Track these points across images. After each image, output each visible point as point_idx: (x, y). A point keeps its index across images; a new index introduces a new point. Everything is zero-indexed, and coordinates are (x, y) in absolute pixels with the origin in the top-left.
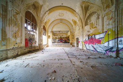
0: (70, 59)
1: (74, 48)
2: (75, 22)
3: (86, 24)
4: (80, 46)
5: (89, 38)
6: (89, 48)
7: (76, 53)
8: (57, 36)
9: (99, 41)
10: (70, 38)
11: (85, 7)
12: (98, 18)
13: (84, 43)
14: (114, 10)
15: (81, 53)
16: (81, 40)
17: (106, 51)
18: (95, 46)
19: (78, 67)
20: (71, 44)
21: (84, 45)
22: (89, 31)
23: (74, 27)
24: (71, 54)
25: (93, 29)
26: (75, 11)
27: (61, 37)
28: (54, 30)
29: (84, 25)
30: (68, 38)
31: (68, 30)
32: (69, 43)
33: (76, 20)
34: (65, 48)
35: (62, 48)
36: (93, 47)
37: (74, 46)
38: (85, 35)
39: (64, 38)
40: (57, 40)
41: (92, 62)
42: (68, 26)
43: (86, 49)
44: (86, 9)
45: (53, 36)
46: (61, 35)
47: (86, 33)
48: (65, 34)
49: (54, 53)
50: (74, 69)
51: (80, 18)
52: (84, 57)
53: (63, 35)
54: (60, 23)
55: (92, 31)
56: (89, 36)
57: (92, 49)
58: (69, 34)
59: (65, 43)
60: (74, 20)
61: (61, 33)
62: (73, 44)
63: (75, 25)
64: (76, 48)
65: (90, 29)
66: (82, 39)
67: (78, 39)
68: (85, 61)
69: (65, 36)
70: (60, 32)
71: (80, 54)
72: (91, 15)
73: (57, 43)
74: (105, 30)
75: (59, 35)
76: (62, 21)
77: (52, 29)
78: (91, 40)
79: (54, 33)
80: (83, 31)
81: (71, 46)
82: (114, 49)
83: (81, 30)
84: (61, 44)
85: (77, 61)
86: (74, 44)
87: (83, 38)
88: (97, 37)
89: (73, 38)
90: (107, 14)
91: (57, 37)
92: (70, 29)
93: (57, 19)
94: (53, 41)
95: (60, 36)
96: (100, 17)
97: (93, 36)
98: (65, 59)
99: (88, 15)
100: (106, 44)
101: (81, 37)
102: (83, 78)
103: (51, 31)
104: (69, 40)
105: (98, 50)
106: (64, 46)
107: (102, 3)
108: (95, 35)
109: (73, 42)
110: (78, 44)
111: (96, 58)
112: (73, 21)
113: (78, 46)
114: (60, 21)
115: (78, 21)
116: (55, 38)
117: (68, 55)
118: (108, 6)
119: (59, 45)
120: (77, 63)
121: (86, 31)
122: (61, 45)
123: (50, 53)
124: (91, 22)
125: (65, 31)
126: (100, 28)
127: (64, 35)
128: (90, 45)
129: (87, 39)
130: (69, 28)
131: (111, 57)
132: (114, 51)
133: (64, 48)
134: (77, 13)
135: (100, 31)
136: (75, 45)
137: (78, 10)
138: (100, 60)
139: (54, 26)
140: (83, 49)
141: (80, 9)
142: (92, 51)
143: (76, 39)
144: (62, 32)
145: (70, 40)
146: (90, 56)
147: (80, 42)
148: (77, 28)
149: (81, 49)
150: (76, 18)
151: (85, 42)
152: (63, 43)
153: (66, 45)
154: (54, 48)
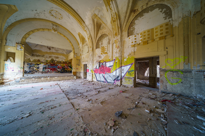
0: (72, 101)
1: (79, 81)
2: (83, 40)
3: (97, 47)
4: (89, 78)
5: (99, 66)
6: (99, 79)
7: (82, 89)
8: (43, 56)
9: (109, 70)
10: (73, 63)
11: (97, 23)
12: (109, 43)
13: (94, 73)
14: (119, 40)
15: (90, 86)
16: (90, 68)
17: (114, 80)
18: (106, 76)
19: (85, 110)
20: (75, 74)
21: (94, 75)
22: (100, 57)
23: (81, 45)
24: (74, 93)
25: (105, 55)
26: (84, 23)
27: (52, 60)
28: (33, 40)
29: (95, 47)
30: (69, 64)
31: (70, 49)
32: (71, 72)
33: (84, 37)
34: (61, 83)
35: (56, 82)
36: (104, 77)
37: (80, 78)
38: (95, 62)
39: (60, 63)
40: (41, 66)
41: (102, 97)
42: (70, 42)
43: (96, 81)
44: (98, 26)
45: (29, 56)
46: (54, 56)
47: (96, 59)
48: (63, 54)
50: (77, 116)
51: (91, 35)
52: (94, 92)
53: (57, 58)
54: (53, 31)
55: (103, 57)
56: (100, 63)
57: (103, 80)
58: (71, 56)
59: (62, 72)
60: (82, 36)
61: (54, 51)
62: (78, 75)
63: (83, 44)
64: (82, 81)
65: (102, 54)
66: (92, 67)
67: (85, 66)
68: (94, 98)
69: (62, 59)
70: (50, 49)
71: (89, 89)
72: (102, 36)
73: (42, 72)
74: (114, 58)
75: (48, 55)
76: (56, 27)
77: (25, 37)
78: (103, 69)
79: (33, 48)
80: (93, 55)
81: (75, 77)
82: (119, 78)
83: (91, 53)
84: (53, 74)
85: (83, 101)
86: (80, 74)
87: (93, 65)
88: (108, 65)
89: (79, 64)
90: (115, 42)
91: (42, 59)
92: (74, 49)
93: (42, 17)
94: (27, 69)
95: (50, 57)
96: (111, 42)
97: (104, 63)
98: (60, 105)
99: (99, 35)
100: (114, 73)
101: (91, 63)
102: (91, 125)
103: (20, 40)
104: (71, 67)
105: (108, 81)
106: (59, 78)
107: (113, 29)
108: (106, 62)
109: (77, 71)
110: (85, 74)
111: (106, 91)
112: (79, 35)
113: (86, 78)
114: (51, 25)
115: (87, 39)
116: (35, 61)
117: (67, 95)
118: (116, 34)
120: (83, 104)
121: (97, 56)
122: (51, 77)
124: (103, 46)
125: (64, 50)
126: (110, 54)
127: (61, 56)
128: (101, 75)
129: (98, 67)
130: (72, 45)
131: (117, 86)
132: (119, 80)
133: (59, 82)
134: (86, 26)
135: (110, 58)
136: (82, 75)
137: (88, 22)
138: (109, 92)
139: (33, 31)
140: (93, 81)
141: (92, 22)
142: (103, 82)
143: (83, 66)
144: (57, 51)
145: (73, 67)
146: (101, 90)
147: (89, 71)
148: (86, 49)
149: (89, 82)
150: (85, 33)
151: (96, 71)
152: (58, 72)
153: (65, 76)
154: (29, 86)
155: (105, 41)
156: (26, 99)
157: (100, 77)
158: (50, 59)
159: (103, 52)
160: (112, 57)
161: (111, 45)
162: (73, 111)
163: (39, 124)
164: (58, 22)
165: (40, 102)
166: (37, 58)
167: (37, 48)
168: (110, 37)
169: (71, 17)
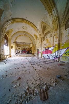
0: (33, 65)
1: (35, 57)
2: (36, 37)
3: (44, 40)
4: (40, 56)
5: (45, 50)
6: (45, 57)
7: (36, 61)
8: (21, 47)
9: (51, 52)
10: (32, 49)
11: (43, 27)
12: (51, 36)
13: (42, 54)
14: (58, 33)
15: (41, 60)
16: (40, 51)
17: (54, 58)
18: (49, 55)
19: (39, 70)
20: (33, 54)
21: (42, 55)
22: (45, 45)
23: (35, 40)
24: (33, 62)
25: (48, 44)
26: (37, 28)
27: (24, 48)
28: (18, 41)
29: (42, 40)
30: (30, 49)
31: (30, 42)
32: (31, 53)
33: (37, 35)
34: (28, 58)
35: (26, 57)
36: (48, 56)
37: (35, 56)
38: (43, 48)
39: (27, 49)
40: (20, 51)
41: (47, 66)
42: (31, 39)
43: (43, 58)
44: (44, 28)
45: (17, 47)
46: (24, 46)
47: (43, 46)
48: (28, 45)
49: (18, 62)
50: (36, 72)
51: (40, 34)
52: (42, 63)
53: (26, 47)
54: (24, 36)
55: (47, 45)
56: (45, 48)
57: (47, 57)
58: (31, 46)
59: (28, 53)
60: (36, 35)
61: (24, 44)
62: (34, 55)
63: (36, 39)
64: (36, 57)
65: (46, 43)
66: (41, 51)
67: (38, 50)
68: (43, 66)
69: (27, 47)
70: (23, 43)
71: (40, 61)
72: (47, 33)
73: (21, 53)
75: (22, 46)
76: (25, 33)
77: (15, 40)
78: (47, 51)
79: (18, 44)
80: (42, 44)
81: (33, 56)
82: (58, 57)
83: (40, 43)
84: (24, 54)
85: (38, 66)
87: (42, 49)
88: (50, 49)
89: (35, 49)
90: (55, 35)
91: (21, 48)
92: (32, 42)
93: (20, 30)
94: (16, 52)
95: (23, 47)
96: (52, 36)
97: (48, 48)
98: (28, 67)
99: (45, 33)
100: (54, 54)
101: (40, 49)
103: (14, 41)
104: (31, 51)
105: (50, 58)
106: (27, 56)
107: (53, 27)
108: (49, 48)
109: (34, 53)
110: (38, 54)
111: (49, 63)
112: (34, 35)
113: (38, 56)
114: (23, 33)
115: (38, 36)
116: (18, 49)
117: (30, 63)
118: (56, 30)
119: (22, 55)
120: (38, 68)
121: (44, 44)
122: (24, 55)
123: (14, 63)
124: (47, 38)
125: (28, 43)
126: (52, 43)
127: (27, 46)
128: (46, 55)
129: (44, 50)
130: (32, 41)
131: (56, 61)
132: (58, 58)
133: (27, 57)
134: (38, 30)
135: (52, 45)
136: (36, 55)
137: (39, 27)
138: (51, 64)
139: (17, 37)
140: (42, 58)
141: (41, 27)
142: (47, 58)
143: (36, 50)
144: (25, 44)
145: (32, 51)
146: (46, 62)
147: (40, 53)
148: (38, 42)
149: (40, 58)
150: (37, 33)
151: (43, 53)
152: (26, 53)
153: (29, 55)
154: (17, 58)
155: (48, 36)
156: (17, 63)
157: (45, 56)
158: (23, 48)
159: (48, 42)
160: (53, 44)
161: (52, 37)
162: (33, 70)
163: (22, 72)
164: (26, 31)
165: (21, 64)
166: (19, 48)
167: (19, 44)
168: (52, 32)
169: (31, 27)
